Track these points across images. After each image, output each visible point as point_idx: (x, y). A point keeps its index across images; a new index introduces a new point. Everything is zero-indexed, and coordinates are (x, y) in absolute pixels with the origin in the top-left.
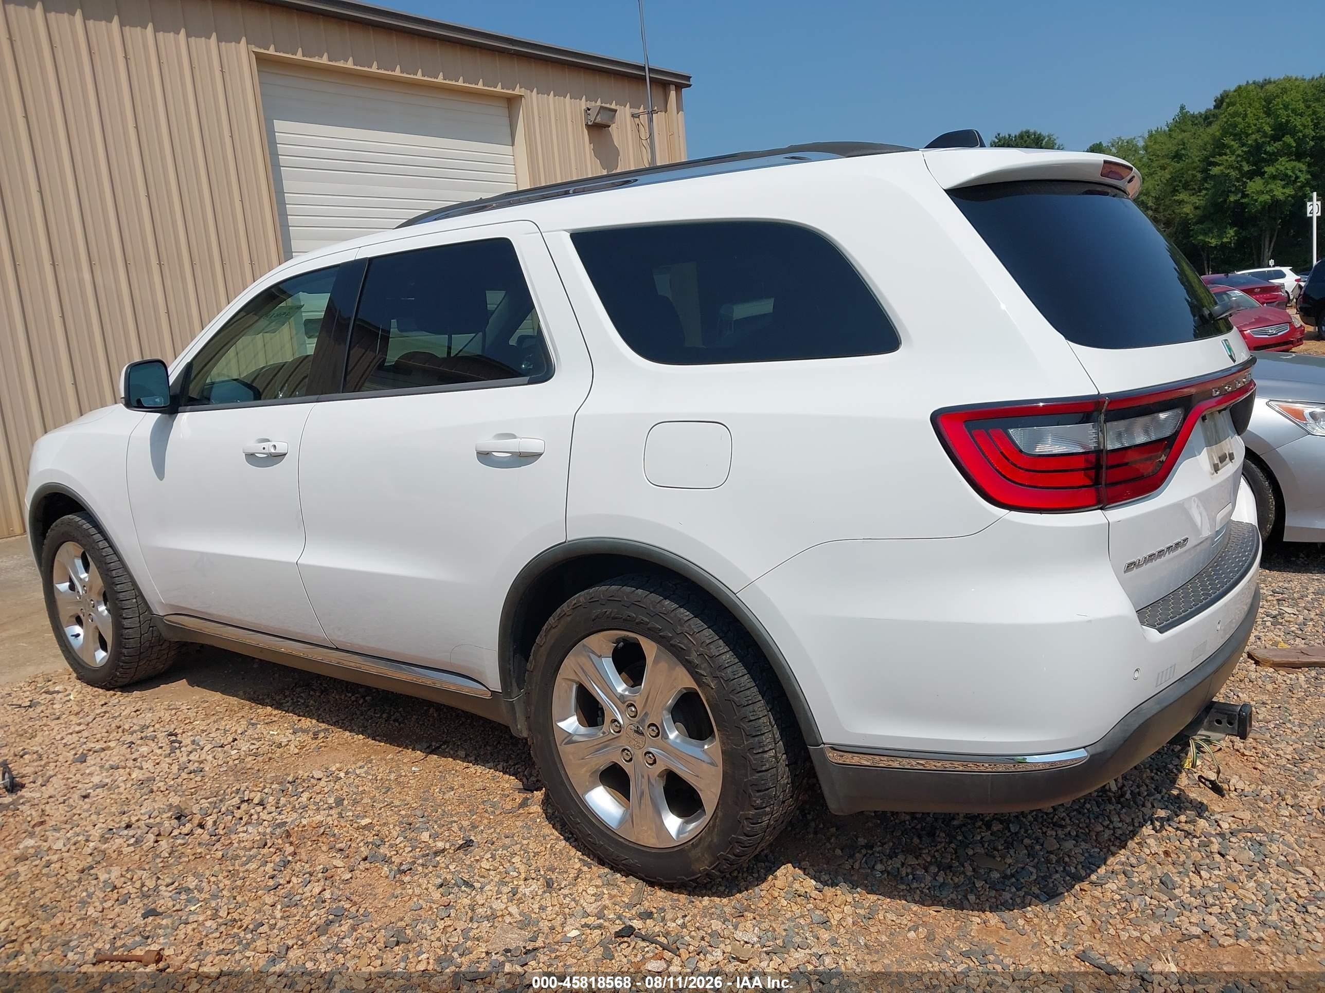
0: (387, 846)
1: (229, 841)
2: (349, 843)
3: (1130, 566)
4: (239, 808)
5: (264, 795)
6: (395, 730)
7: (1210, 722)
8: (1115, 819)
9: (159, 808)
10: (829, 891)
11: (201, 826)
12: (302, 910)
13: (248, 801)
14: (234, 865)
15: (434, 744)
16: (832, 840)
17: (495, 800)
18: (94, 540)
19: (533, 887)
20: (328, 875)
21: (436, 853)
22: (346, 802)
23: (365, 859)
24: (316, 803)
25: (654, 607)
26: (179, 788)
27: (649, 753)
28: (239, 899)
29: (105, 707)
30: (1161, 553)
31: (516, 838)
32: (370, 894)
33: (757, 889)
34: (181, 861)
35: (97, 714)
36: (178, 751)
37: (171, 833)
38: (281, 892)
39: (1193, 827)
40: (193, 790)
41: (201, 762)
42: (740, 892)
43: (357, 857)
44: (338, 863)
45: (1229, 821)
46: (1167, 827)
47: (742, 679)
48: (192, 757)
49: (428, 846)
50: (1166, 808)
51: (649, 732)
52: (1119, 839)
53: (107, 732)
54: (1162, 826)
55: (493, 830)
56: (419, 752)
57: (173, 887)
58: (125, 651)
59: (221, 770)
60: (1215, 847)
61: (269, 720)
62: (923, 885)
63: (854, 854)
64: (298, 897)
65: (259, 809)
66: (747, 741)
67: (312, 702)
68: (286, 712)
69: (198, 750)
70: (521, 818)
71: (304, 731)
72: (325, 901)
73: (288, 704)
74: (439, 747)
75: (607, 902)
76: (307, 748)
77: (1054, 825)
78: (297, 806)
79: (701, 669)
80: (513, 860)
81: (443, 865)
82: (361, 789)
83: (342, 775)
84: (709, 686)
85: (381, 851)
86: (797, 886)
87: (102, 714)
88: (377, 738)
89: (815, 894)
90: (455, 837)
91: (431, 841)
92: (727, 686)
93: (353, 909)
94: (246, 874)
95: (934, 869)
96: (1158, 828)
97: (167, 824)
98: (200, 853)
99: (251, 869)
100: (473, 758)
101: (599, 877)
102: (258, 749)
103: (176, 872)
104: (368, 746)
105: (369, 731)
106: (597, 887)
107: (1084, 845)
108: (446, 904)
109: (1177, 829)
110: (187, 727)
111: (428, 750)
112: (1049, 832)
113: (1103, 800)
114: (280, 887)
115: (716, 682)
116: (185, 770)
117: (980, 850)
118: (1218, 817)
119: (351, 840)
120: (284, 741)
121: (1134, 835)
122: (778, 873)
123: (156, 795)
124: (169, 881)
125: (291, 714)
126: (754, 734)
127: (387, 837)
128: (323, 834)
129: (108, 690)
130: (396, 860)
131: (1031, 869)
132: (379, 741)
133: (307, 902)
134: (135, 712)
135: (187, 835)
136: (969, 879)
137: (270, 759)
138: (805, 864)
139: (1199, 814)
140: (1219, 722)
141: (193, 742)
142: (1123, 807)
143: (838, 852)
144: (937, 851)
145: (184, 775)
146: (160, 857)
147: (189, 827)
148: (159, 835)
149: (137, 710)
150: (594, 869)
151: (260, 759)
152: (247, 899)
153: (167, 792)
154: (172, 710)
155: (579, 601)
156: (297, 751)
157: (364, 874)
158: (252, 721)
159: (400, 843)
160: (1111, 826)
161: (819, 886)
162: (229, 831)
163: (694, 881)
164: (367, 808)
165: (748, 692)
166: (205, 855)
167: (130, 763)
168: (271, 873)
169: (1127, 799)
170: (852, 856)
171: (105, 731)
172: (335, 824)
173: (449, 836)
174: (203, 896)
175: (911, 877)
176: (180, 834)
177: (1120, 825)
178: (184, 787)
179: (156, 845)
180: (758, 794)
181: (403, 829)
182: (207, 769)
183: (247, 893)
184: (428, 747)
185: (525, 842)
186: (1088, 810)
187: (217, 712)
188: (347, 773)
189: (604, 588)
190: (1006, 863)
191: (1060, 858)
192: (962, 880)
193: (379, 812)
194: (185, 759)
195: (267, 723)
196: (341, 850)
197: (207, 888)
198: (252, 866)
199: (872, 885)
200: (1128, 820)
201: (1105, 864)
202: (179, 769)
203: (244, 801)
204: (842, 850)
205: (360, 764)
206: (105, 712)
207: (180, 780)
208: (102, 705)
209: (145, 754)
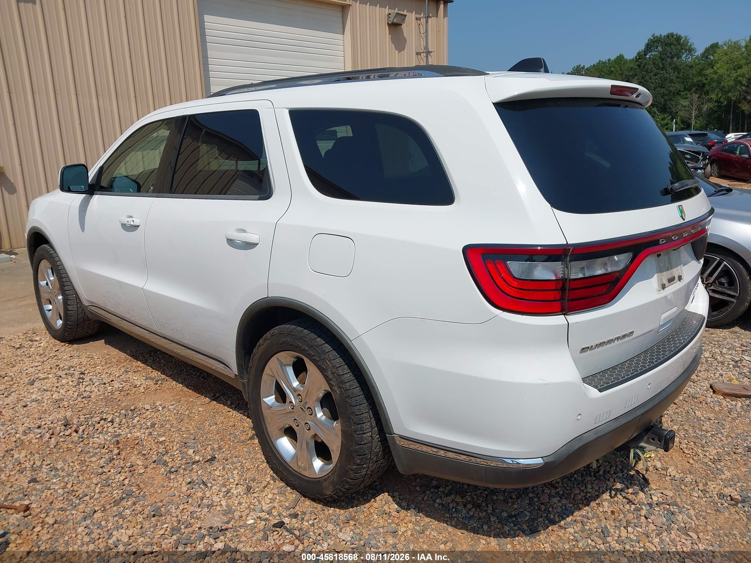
0: (169, 455)
1: (88, 442)
2: (149, 451)
3: (583, 350)
4: (99, 423)
5: (115, 417)
6: (200, 383)
7: (648, 439)
8: (589, 486)
9: (59, 418)
10: (403, 513)
11: (76, 431)
12: (110, 489)
13: (105, 419)
14: (85, 457)
15: (217, 394)
16: (417, 480)
17: (237, 433)
18: (55, 260)
19: (239, 490)
20: (132, 469)
21: (194, 463)
22: (156, 426)
23: (155, 462)
24: (141, 424)
25: (311, 342)
26: (74, 406)
27: (307, 423)
28: (80, 478)
29: (56, 352)
30: (610, 341)
31: (240, 459)
32: (151, 484)
33: (362, 507)
34: (59, 451)
35: (51, 357)
36: (81, 384)
37: (59, 434)
38: (104, 477)
39: (635, 497)
40: (80, 409)
41: (91, 392)
42: (352, 507)
43: (150, 460)
44: (139, 462)
45: (658, 496)
46: (619, 496)
47: (355, 390)
48: (87, 389)
49: (191, 458)
50: (623, 483)
51: (308, 412)
52: (588, 500)
53: (51, 368)
54: (616, 495)
55: (229, 452)
56: (208, 398)
57: (49, 466)
58: (69, 323)
59: (100, 398)
60: (643, 512)
61: (137, 370)
62: (460, 516)
63: (426, 491)
64: (111, 481)
65: (110, 424)
66: (354, 426)
67: (163, 361)
68: (148, 365)
69: (91, 385)
70: (247, 447)
71: (152, 379)
72: (125, 485)
73: (150, 361)
74: (219, 397)
75: (276, 505)
76: (150, 389)
77: (551, 486)
78: (130, 425)
79: (332, 381)
80: (234, 472)
81: (195, 470)
82: (168, 418)
83: (160, 408)
84: (336, 392)
85: (164, 458)
86: (386, 507)
87: (53, 357)
88: (189, 387)
89: (394, 513)
90: (208, 454)
91: (193, 455)
92: (345, 393)
93: (137, 492)
94: (89, 464)
95: (469, 506)
96: (613, 495)
97: (58, 428)
98: (71, 448)
99: (93, 460)
100: (234, 406)
101: (278, 488)
102: (123, 387)
103: (54, 457)
104: (183, 392)
105: (186, 382)
106: (274, 494)
107: (564, 501)
108: (188, 495)
109: (624, 497)
110: (92, 370)
111: (213, 398)
112: (546, 491)
113: (586, 473)
114: (104, 474)
115: (339, 390)
116: (81, 396)
117: (501, 497)
118: (653, 492)
119: (151, 449)
120: (139, 383)
121: (597, 498)
122: (377, 498)
123: (61, 409)
124: (49, 462)
125: (149, 367)
126: (358, 423)
127: (170, 450)
128: (137, 444)
129: (62, 342)
130: (170, 465)
131: (527, 513)
132: (190, 389)
133: (115, 485)
134: (70, 357)
135: (68, 436)
136: (488, 515)
137: (128, 394)
138: (396, 494)
139: (642, 489)
140: (653, 439)
141: (90, 379)
142: (596, 479)
143: (418, 488)
144: (476, 495)
145: (79, 399)
146: (49, 448)
147: (70, 431)
148: (52, 434)
149: (72, 356)
150: (277, 482)
151: (122, 393)
152: (85, 479)
153: (68, 408)
154: (89, 358)
155: (274, 332)
156: (143, 391)
157: (152, 470)
158: (128, 370)
159: (177, 454)
160: (585, 491)
161: (399, 509)
162: (89, 436)
163: (325, 499)
164: (166, 431)
165: (357, 398)
166: (73, 449)
167: (54, 389)
168: (102, 464)
169: (600, 475)
170: (424, 492)
171: (50, 367)
172: (145, 439)
173: (204, 453)
174: (63, 474)
175: (454, 510)
176: (64, 435)
177: (591, 490)
178: (77, 406)
179: (49, 440)
180: (358, 457)
181: (181, 446)
182: (93, 396)
183: (86, 475)
184: (213, 396)
185: (244, 461)
186: (575, 478)
187: (112, 362)
188: (163, 408)
189: (288, 326)
190: (513, 508)
191: (547, 508)
192: (484, 515)
193: (172, 434)
194: (83, 389)
195: (134, 372)
196: (144, 455)
197: (66, 470)
198: (93, 459)
199: (431, 512)
200: (597, 488)
201: (572, 515)
202: (78, 395)
203: (103, 419)
204: (420, 487)
205: (173, 403)
206: (55, 356)
207: (76, 402)
208: (56, 351)
209: (64, 384)
